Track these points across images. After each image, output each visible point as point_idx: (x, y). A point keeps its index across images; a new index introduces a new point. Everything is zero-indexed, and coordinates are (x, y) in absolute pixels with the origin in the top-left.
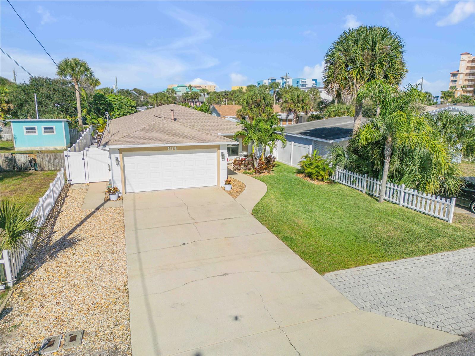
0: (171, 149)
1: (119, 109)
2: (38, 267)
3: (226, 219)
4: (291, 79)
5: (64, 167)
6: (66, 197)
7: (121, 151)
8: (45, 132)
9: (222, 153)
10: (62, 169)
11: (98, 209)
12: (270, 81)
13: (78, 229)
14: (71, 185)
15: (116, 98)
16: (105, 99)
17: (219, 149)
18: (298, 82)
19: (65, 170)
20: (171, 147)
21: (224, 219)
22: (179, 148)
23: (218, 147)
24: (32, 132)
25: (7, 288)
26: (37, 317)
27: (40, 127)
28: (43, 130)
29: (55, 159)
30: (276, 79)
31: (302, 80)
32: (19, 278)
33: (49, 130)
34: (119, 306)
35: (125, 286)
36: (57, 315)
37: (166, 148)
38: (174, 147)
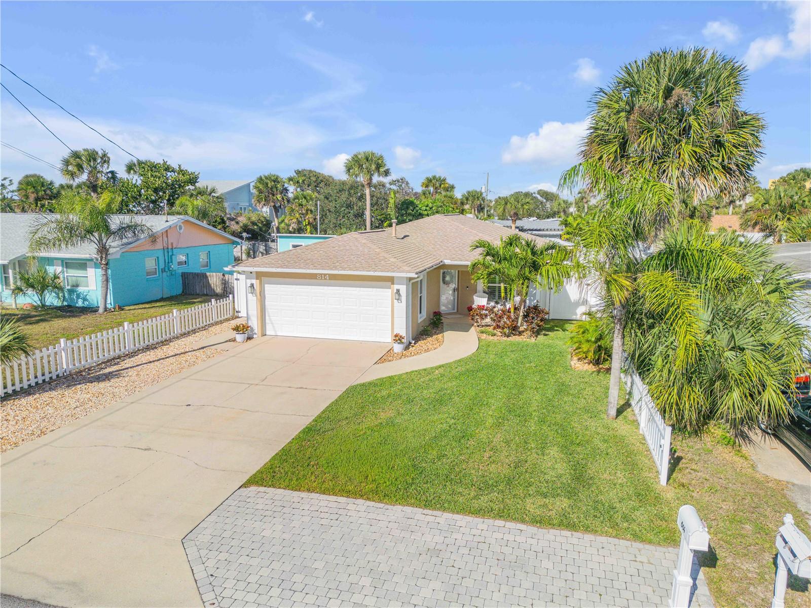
0: (322, 278)
5: (233, 293)
7: (259, 275)
9: (398, 291)
10: (231, 296)
11: (202, 348)
13: (143, 365)
14: (238, 317)
17: (394, 284)
19: (234, 297)
20: (321, 274)
22: (333, 277)
23: (391, 280)
35: (52, 431)
37: (313, 276)
38: (325, 275)
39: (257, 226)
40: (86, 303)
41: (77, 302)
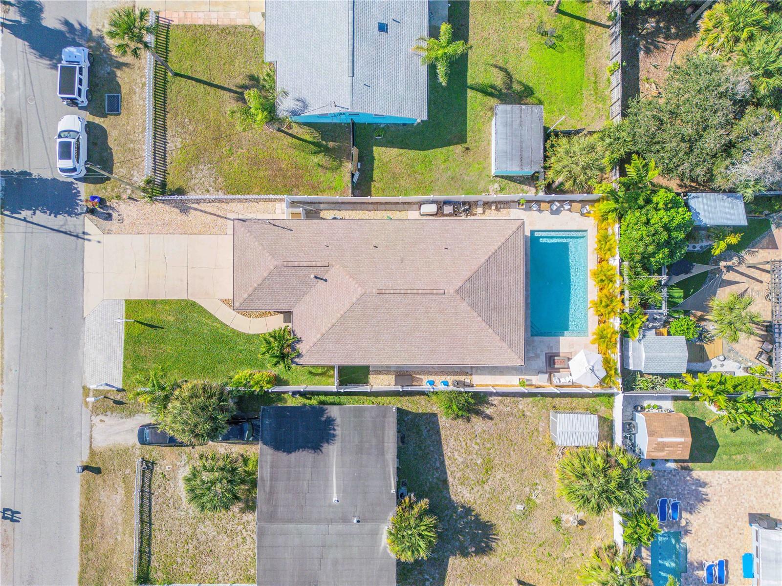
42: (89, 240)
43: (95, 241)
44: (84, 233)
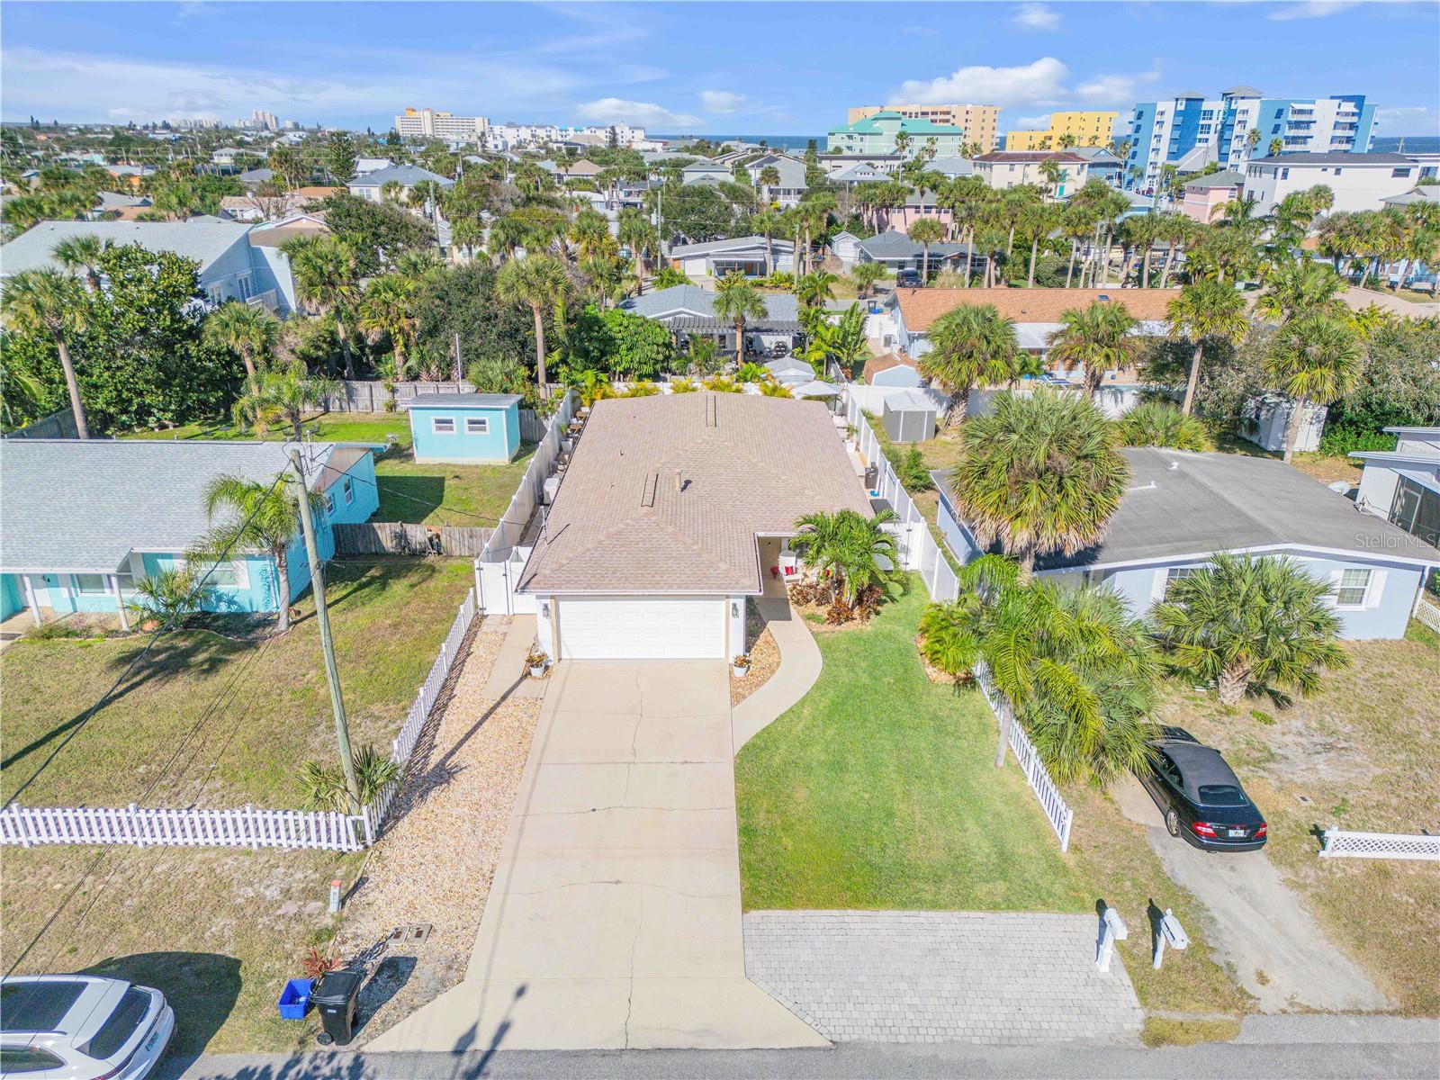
1: (630, 349)
2: (403, 816)
3: (686, 762)
4: (1258, 101)
5: (474, 586)
6: (468, 655)
8: (470, 429)
9: (735, 605)
10: (471, 590)
11: (504, 698)
12: (1181, 107)
13: (467, 743)
14: (485, 617)
15: (625, 323)
16: (600, 328)
17: (729, 598)
18: (1279, 114)
21: (682, 763)
24: (447, 429)
25: (366, 847)
26: (390, 896)
27: (460, 419)
28: (467, 426)
29: (471, 537)
30: (1203, 100)
31: (1298, 107)
32: (380, 834)
33: (477, 424)
34: (476, 902)
35: (492, 872)
36: (411, 898)
39: (323, 350)
40: (234, 608)
41: (217, 607)
42: (504, 1028)
43: (511, 1008)
44: (458, 1052)
